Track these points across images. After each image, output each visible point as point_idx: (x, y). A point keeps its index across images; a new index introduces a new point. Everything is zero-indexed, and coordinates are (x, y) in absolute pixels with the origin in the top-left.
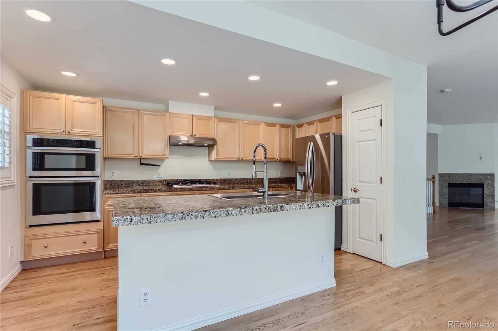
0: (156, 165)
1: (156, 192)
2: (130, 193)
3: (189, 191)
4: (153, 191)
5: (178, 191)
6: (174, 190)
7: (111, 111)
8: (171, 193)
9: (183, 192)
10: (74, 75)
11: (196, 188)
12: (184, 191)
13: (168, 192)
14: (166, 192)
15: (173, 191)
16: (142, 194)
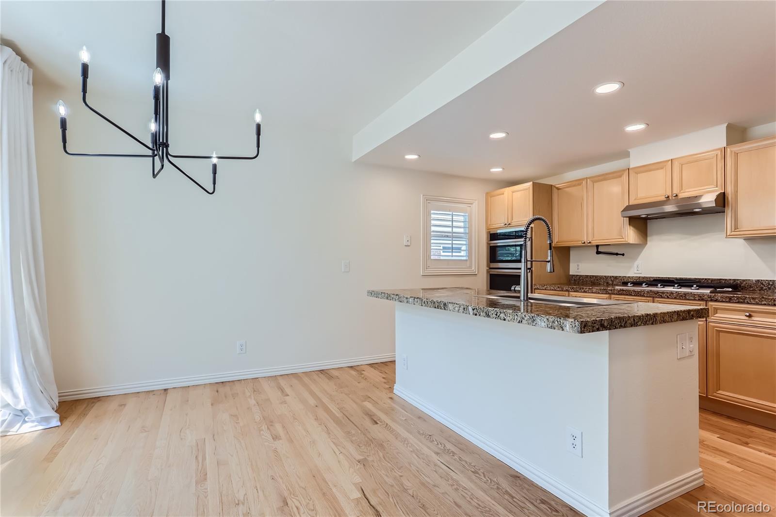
0: (617, 254)
1: (586, 292)
2: (558, 290)
3: (634, 295)
4: (583, 291)
5: (617, 294)
6: (610, 292)
7: (558, 189)
8: (607, 296)
9: (626, 297)
10: (500, 170)
11: (648, 292)
12: (627, 295)
13: (602, 293)
14: (599, 293)
15: (609, 294)
16: (571, 293)
